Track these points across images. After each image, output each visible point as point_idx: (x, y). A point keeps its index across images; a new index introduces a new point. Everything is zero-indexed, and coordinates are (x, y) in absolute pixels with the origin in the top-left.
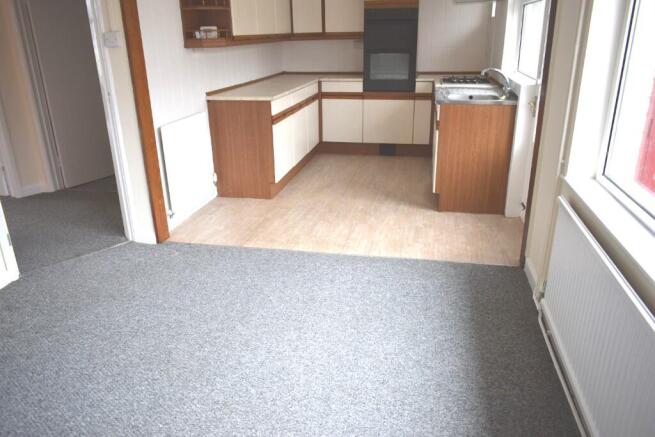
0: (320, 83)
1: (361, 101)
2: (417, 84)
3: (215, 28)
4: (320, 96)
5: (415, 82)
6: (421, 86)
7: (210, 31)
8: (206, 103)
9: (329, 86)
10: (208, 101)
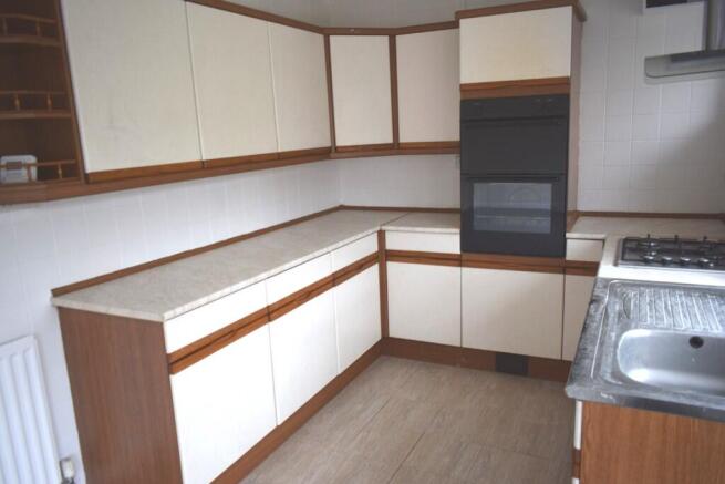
0: (381, 236)
1: (457, 269)
2: (569, 242)
3: (31, 159)
4: (383, 256)
5: (565, 240)
6: (576, 245)
7: (18, 166)
8: (56, 315)
9: (398, 239)
10: (61, 310)
